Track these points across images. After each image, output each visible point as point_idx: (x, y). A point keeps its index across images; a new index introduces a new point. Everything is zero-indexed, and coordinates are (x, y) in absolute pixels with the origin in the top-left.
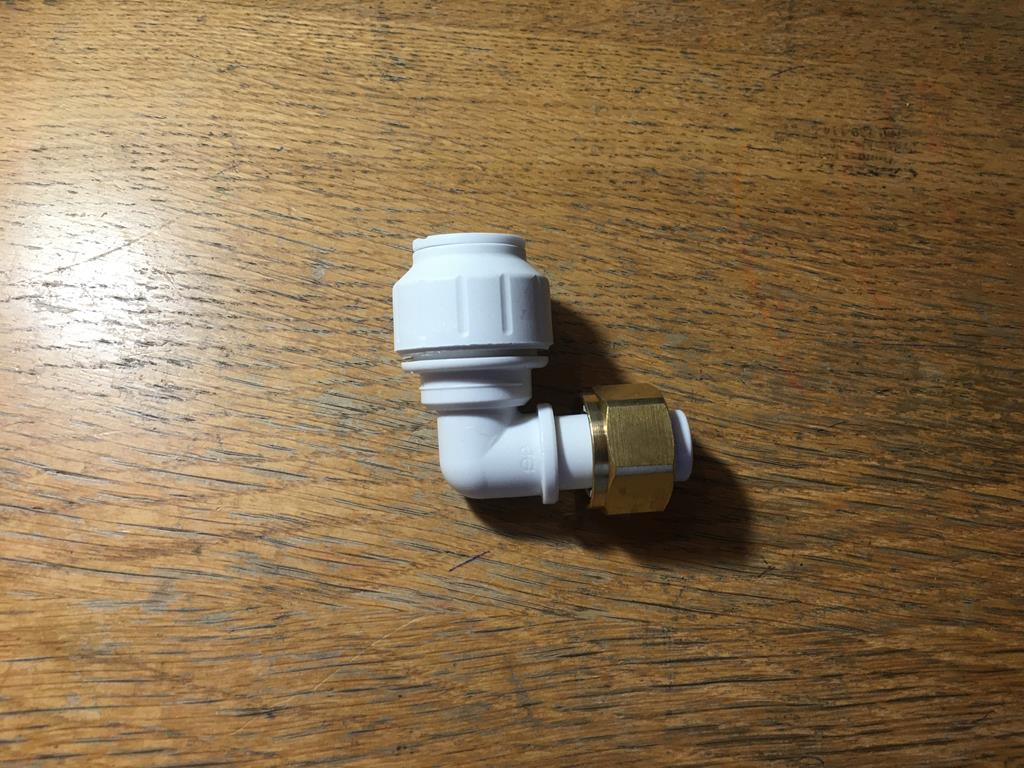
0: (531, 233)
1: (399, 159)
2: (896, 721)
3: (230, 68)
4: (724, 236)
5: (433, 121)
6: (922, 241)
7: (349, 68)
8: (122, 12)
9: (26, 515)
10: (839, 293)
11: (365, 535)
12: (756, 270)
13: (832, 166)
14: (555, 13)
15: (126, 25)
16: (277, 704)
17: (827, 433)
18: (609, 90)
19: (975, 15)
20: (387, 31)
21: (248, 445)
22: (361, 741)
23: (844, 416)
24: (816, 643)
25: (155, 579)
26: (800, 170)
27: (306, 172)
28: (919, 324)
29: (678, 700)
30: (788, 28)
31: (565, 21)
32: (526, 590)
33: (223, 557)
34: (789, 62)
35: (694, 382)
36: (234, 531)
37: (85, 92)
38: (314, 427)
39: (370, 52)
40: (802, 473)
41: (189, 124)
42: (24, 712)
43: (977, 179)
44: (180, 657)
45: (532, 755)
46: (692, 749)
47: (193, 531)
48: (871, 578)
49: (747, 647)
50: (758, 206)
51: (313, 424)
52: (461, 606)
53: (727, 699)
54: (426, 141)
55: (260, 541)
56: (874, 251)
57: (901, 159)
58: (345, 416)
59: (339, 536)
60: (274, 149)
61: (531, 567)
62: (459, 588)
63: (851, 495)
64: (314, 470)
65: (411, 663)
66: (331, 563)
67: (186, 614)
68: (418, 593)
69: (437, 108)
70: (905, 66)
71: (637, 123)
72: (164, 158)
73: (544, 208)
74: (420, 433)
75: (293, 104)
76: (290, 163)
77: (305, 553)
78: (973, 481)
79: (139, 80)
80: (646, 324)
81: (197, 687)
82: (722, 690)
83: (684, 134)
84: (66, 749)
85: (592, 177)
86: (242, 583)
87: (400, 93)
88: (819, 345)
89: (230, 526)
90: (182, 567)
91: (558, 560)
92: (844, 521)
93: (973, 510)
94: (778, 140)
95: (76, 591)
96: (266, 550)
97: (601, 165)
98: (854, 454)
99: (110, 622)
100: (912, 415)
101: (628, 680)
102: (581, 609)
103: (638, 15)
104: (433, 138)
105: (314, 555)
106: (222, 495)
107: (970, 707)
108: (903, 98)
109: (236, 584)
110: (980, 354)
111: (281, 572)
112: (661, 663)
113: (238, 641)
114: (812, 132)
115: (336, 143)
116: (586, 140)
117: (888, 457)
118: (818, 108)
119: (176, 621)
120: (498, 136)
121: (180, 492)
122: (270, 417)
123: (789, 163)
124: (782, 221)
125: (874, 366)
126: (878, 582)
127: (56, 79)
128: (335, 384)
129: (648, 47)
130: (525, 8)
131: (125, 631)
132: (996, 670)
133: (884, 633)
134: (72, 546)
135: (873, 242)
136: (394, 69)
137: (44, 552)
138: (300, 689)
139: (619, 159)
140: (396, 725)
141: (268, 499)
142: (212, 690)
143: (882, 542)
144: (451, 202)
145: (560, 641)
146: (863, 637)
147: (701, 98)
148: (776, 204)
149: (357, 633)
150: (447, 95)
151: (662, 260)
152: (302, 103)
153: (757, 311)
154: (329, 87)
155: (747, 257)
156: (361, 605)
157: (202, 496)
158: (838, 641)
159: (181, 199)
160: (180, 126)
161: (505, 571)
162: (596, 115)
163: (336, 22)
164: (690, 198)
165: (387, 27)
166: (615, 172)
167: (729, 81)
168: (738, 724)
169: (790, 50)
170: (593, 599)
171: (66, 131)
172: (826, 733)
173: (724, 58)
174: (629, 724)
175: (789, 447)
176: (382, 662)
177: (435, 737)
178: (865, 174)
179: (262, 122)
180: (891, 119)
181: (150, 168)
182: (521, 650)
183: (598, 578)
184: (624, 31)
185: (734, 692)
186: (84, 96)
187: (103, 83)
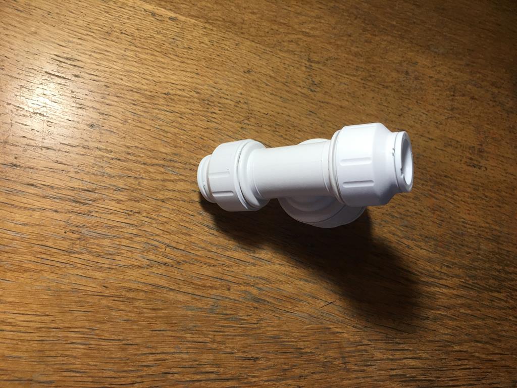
1: (312, 128)
2: (460, 376)
3: (249, 72)
4: (424, 183)
5: (325, 113)
6: (486, 197)
7: (295, 82)
8: (203, 33)
9: (160, 266)
10: (459, 212)
11: (292, 289)
12: (433, 199)
13: (461, 161)
14: (374, 74)
15: (206, 40)
16: (257, 356)
17: (450, 268)
18: (390, 113)
19: (512, 108)
20: (310, 67)
22: (287, 373)
23: (456, 261)
24: (439, 346)
25: (212, 300)
26: (451, 160)
27: (277, 126)
28: (482, 229)
29: (395, 364)
30: (452, 100)
31: (377, 79)
33: (238, 293)
34: (452, 115)
35: (409, 241)
36: (243, 282)
39: (304, 76)
40: (441, 282)
41: (231, 95)
42: (158, 353)
43: (505, 174)
44: (221, 333)
45: (346, 382)
46: (397, 383)
47: (227, 280)
48: (458, 323)
49: (419, 346)
50: (437, 172)
52: (325, 322)
53: (410, 365)
54: (323, 121)
55: (253, 287)
56: (471, 198)
57: (483, 162)
59: (283, 288)
60: (265, 114)
62: (324, 315)
63: (455, 292)
64: (274, 260)
65: (306, 343)
66: (279, 300)
67: (224, 315)
68: (310, 315)
69: (327, 107)
70: (488, 124)
72: (220, 109)
75: (273, 94)
76: (270, 121)
77: (269, 294)
78: (491, 291)
79: (211, 69)
80: (395, 215)
81: (227, 347)
82: (409, 361)
83: (414, 137)
84: (175, 370)
86: (245, 305)
87: (314, 97)
88: (451, 232)
89: (241, 280)
90: (222, 295)
92: (452, 301)
93: (490, 301)
94: (445, 146)
95: (181, 302)
96: (255, 291)
98: (458, 276)
99: (194, 316)
100: (476, 264)
101: (379, 355)
102: (366, 327)
103: (403, 82)
104: (325, 120)
105: (272, 295)
106: (238, 266)
107: (482, 373)
108: (486, 137)
109: (243, 305)
110: (498, 243)
111: (261, 301)
112: (390, 350)
113: (243, 329)
114: (456, 145)
115: (289, 115)
117: (468, 279)
118: (459, 136)
119: (220, 318)
121: (222, 263)
123: (448, 157)
124: (443, 180)
125: (466, 243)
126: (459, 325)
129: (405, 97)
130: (362, 69)
131: (199, 321)
132: (491, 360)
133: (460, 344)
134: (179, 281)
135: (471, 194)
136: (313, 86)
137: (168, 283)
138: (265, 350)
140: (299, 367)
141: (256, 270)
142: (233, 348)
143: (462, 310)
145: (358, 339)
146: (453, 345)
147: (421, 123)
148: (442, 173)
149: (287, 329)
150: (332, 102)
152: (277, 94)
153: (432, 215)
154: (287, 89)
155: (430, 193)
156: (289, 318)
157: (231, 266)
158: (445, 346)
159: (226, 130)
160: (227, 95)
161: (341, 310)
163: (291, 59)
167: (431, 118)
168: (412, 375)
169: (452, 110)
170: (370, 323)
171: (178, 87)
172: (439, 380)
173: (430, 108)
174: (378, 372)
175: (438, 271)
176: (296, 342)
177: (312, 373)
178: (471, 166)
179: (261, 100)
180: (481, 145)
181: (214, 113)
182: (344, 341)
184: (398, 88)
185: (413, 363)
186: (187, 72)
187: (195, 67)
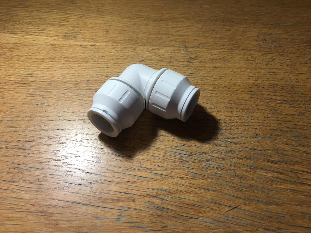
0: (239, 102)
1: (194, 82)
4: (305, 103)
5: (203, 72)
7: (177, 60)
8: (112, 48)
9: (76, 187)
11: (193, 197)
14: (238, 45)
15: (113, 51)
18: (257, 64)
20: (188, 51)
21: (150, 165)
25: (119, 210)
31: (241, 47)
32: (256, 221)
33: (142, 203)
35: (306, 148)
36: (146, 194)
37: (101, 67)
38: (172, 160)
39: (183, 56)
47: (132, 194)
51: (172, 159)
52: (232, 226)
54: (202, 77)
55: (155, 198)
58: (182, 157)
59: (183, 197)
61: (257, 212)
62: (230, 219)
64: (172, 174)
66: (181, 207)
67: (130, 224)
68: (215, 220)
69: (204, 69)
71: (268, 72)
73: (242, 95)
74: (209, 163)
77: (172, 203)
79: (116, 64)
80: (284, 129)
83: (284, 75)
85: (257, 86)
86: (149, 213)
87: (193, 66)
90: (128, 206)
91: (267, 210)
95: (91, 214)
96: (157, 201)
97: (259, 83)
99: (102, 226)
102: (279, 229)
103: (263, 45)
104: (204, 77)
105: (175, 204)
106: (142, 182)
109: (147, 214)
111: (164, 210)
116: (253, 77)
119: (126, 227)
120: (224, 76)
121: (127, 180)
122: (157, 156)
127: (93, 64)
128: (178, 146)
129: (267, 53)
130: (228, 45)
131: (108, 229)
134: (90, 198)
136: (190, 60)
137: (81, 200)
139: (265, 82)
141: (157, 184)
144: (212, 94)
147: (287, 65)
150: (207, 66)
151: (285, 110)
154: (171, 64)
156: (194, 223)
157: (135, 182)
161: (248, 213)
162: (255, 70)
163: (173, 49)
164: (290, 92)
165: (187, 50)
166: (264, 85)
167: (296, 61)
170: (283, 225)
171: (95, 76)
173: (292, 55)
183: (284, 217)
184: (260, 49)
186: (100, 68)
187: (106, 64)
